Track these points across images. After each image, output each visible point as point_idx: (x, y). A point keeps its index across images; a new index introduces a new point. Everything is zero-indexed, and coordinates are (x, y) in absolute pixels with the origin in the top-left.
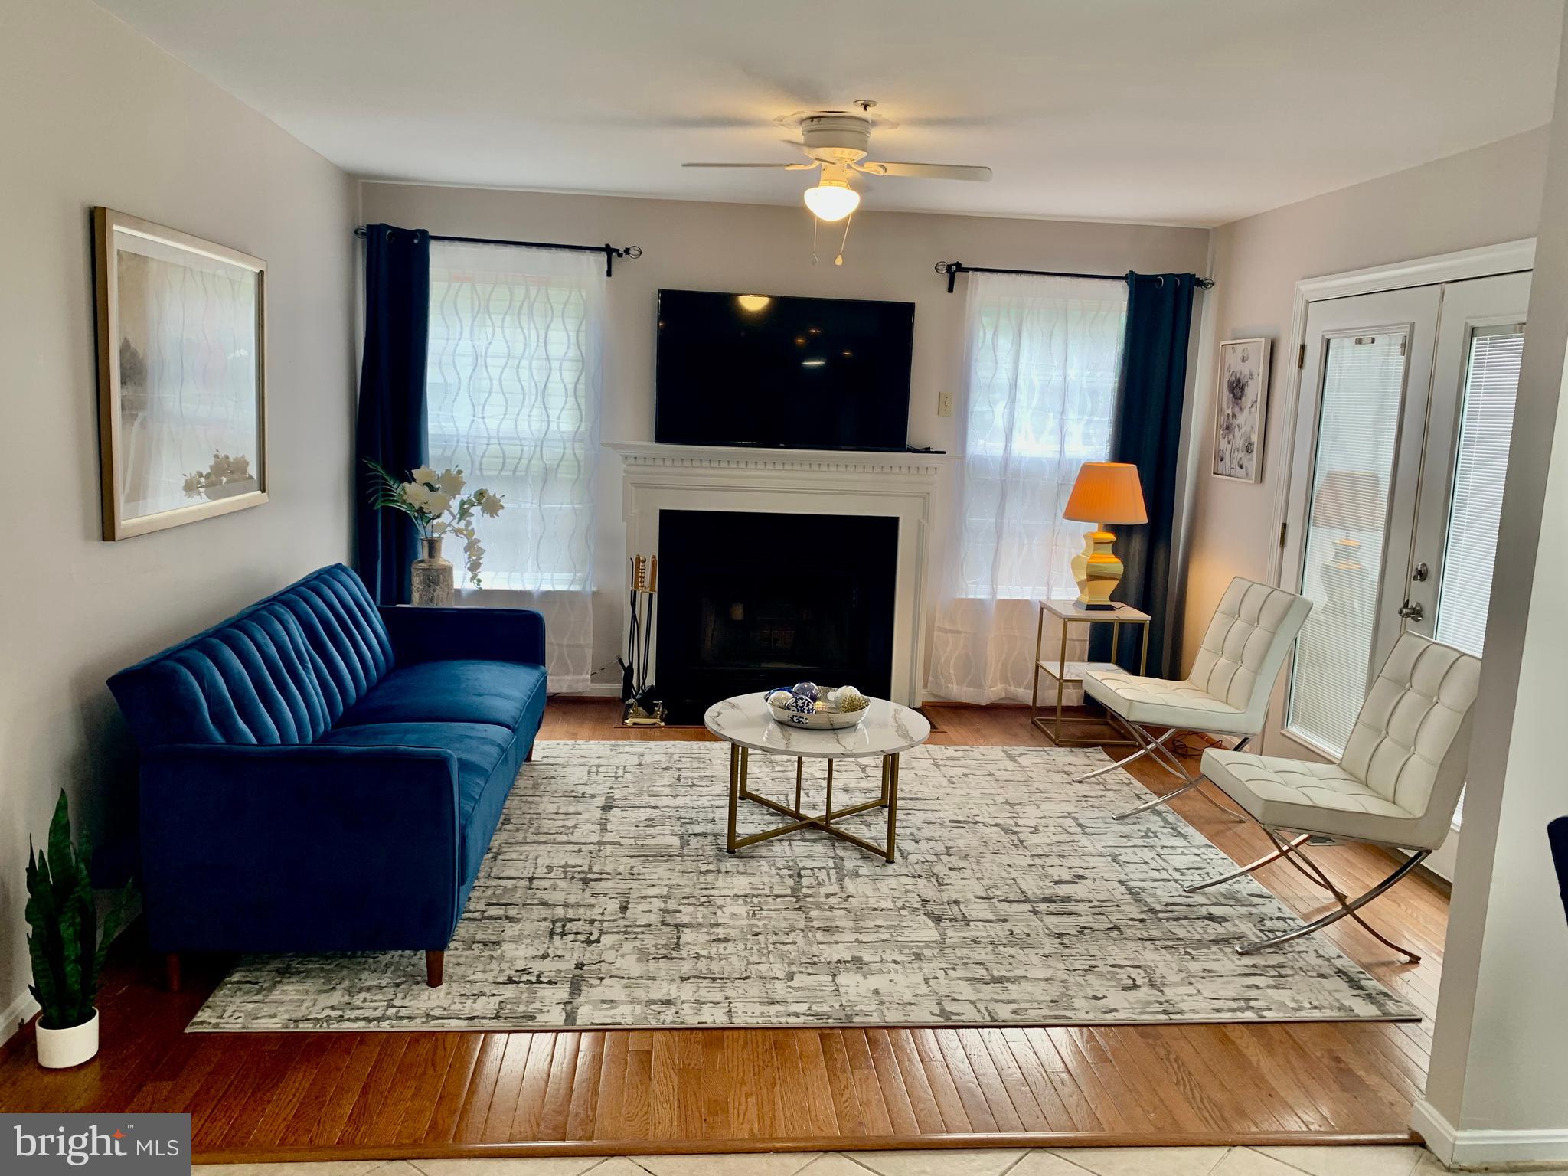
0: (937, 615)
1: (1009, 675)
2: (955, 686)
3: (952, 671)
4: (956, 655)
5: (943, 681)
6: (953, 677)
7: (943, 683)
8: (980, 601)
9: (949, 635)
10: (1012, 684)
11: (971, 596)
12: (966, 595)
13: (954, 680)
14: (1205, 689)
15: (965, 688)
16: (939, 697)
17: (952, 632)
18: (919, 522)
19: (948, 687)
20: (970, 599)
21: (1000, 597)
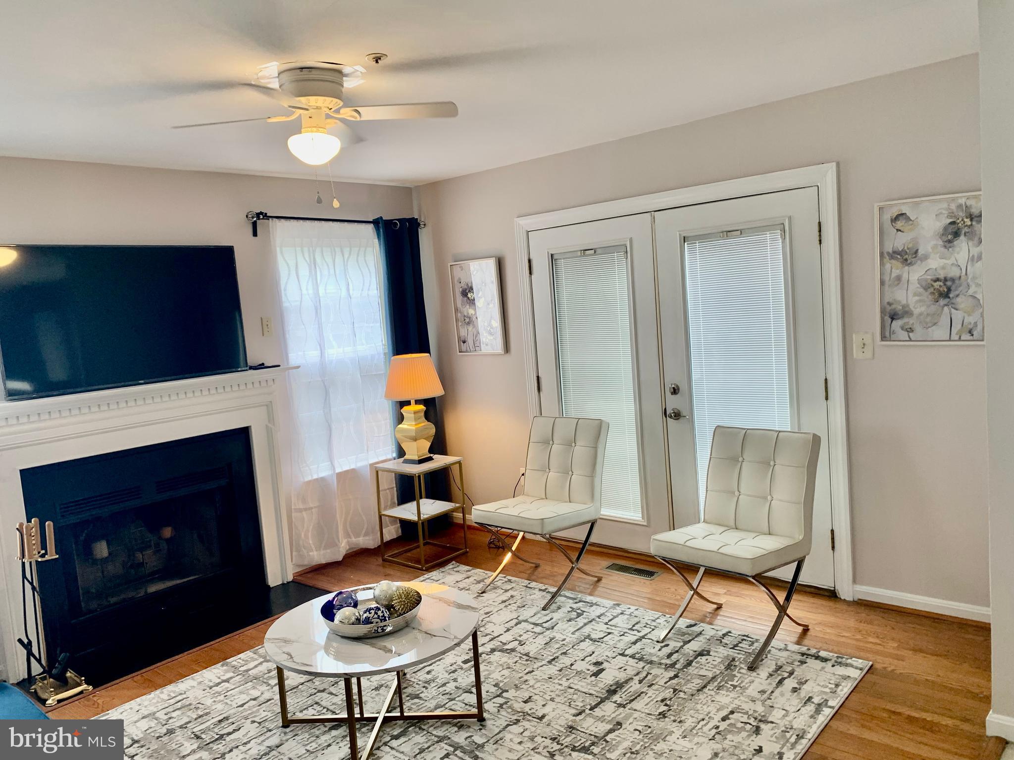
0: (293, 499)
1: (349, 530)
2: (315, 553)
3: (311, 542)
4: (311, 527)
5: (305, 551)
6: (313, 546)
7: (306, 554)
8: (323, 479)
9: (304, 513)
10: (352, 537)
11: (315, 477)
12: (312, 476)
13: (314, 549)
14: (545, 498)
15: (322, 552)
16: (302, 566)
17: (306, 510)
18: (267, 425)
19: (309, 555)
20: (315, 480)
21: (338, 470)
